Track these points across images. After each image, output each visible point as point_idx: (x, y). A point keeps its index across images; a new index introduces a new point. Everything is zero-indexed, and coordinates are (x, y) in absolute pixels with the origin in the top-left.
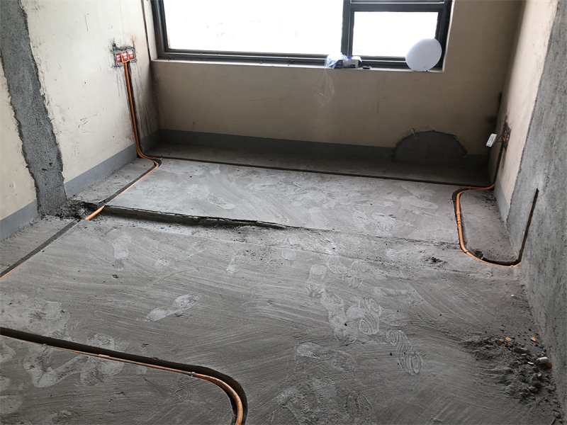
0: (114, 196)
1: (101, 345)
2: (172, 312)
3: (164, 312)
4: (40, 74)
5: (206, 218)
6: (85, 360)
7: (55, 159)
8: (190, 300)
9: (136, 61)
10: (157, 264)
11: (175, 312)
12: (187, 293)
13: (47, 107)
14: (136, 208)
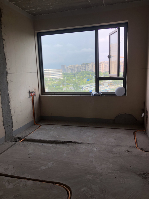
0: (27, 135)
1: (26, 177)
2: (47, 167)
3: (45, 167)
4: (10, 99)
5: (56, 141)
6: (21, 181)
7: (11, 124)
8: (53, 164)
9: (35, 96)
10: (42, 154)
11: (48, 167)
12: (52, 162)
13: (11, 108)
14: (34, 138)
